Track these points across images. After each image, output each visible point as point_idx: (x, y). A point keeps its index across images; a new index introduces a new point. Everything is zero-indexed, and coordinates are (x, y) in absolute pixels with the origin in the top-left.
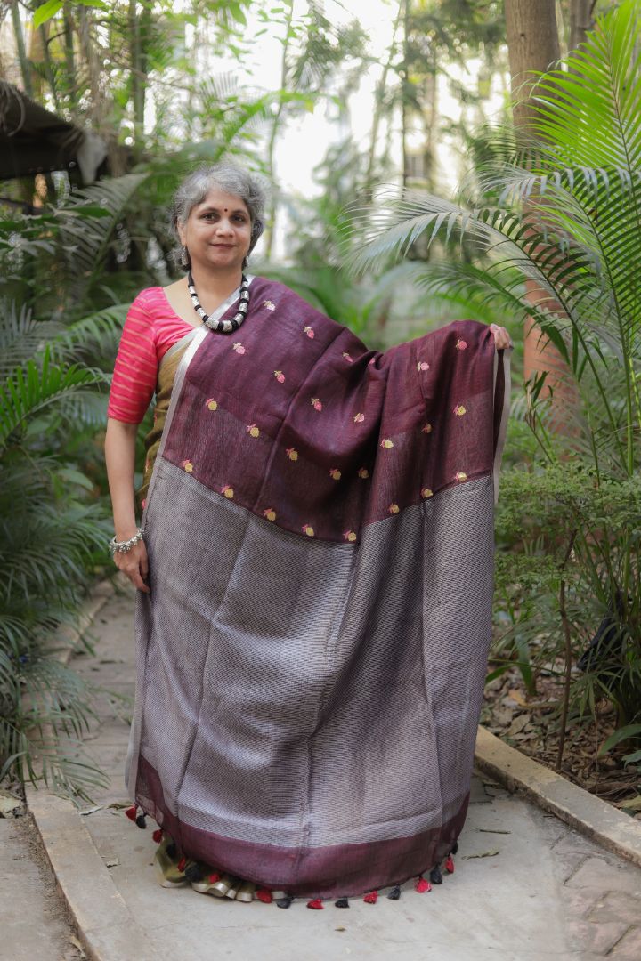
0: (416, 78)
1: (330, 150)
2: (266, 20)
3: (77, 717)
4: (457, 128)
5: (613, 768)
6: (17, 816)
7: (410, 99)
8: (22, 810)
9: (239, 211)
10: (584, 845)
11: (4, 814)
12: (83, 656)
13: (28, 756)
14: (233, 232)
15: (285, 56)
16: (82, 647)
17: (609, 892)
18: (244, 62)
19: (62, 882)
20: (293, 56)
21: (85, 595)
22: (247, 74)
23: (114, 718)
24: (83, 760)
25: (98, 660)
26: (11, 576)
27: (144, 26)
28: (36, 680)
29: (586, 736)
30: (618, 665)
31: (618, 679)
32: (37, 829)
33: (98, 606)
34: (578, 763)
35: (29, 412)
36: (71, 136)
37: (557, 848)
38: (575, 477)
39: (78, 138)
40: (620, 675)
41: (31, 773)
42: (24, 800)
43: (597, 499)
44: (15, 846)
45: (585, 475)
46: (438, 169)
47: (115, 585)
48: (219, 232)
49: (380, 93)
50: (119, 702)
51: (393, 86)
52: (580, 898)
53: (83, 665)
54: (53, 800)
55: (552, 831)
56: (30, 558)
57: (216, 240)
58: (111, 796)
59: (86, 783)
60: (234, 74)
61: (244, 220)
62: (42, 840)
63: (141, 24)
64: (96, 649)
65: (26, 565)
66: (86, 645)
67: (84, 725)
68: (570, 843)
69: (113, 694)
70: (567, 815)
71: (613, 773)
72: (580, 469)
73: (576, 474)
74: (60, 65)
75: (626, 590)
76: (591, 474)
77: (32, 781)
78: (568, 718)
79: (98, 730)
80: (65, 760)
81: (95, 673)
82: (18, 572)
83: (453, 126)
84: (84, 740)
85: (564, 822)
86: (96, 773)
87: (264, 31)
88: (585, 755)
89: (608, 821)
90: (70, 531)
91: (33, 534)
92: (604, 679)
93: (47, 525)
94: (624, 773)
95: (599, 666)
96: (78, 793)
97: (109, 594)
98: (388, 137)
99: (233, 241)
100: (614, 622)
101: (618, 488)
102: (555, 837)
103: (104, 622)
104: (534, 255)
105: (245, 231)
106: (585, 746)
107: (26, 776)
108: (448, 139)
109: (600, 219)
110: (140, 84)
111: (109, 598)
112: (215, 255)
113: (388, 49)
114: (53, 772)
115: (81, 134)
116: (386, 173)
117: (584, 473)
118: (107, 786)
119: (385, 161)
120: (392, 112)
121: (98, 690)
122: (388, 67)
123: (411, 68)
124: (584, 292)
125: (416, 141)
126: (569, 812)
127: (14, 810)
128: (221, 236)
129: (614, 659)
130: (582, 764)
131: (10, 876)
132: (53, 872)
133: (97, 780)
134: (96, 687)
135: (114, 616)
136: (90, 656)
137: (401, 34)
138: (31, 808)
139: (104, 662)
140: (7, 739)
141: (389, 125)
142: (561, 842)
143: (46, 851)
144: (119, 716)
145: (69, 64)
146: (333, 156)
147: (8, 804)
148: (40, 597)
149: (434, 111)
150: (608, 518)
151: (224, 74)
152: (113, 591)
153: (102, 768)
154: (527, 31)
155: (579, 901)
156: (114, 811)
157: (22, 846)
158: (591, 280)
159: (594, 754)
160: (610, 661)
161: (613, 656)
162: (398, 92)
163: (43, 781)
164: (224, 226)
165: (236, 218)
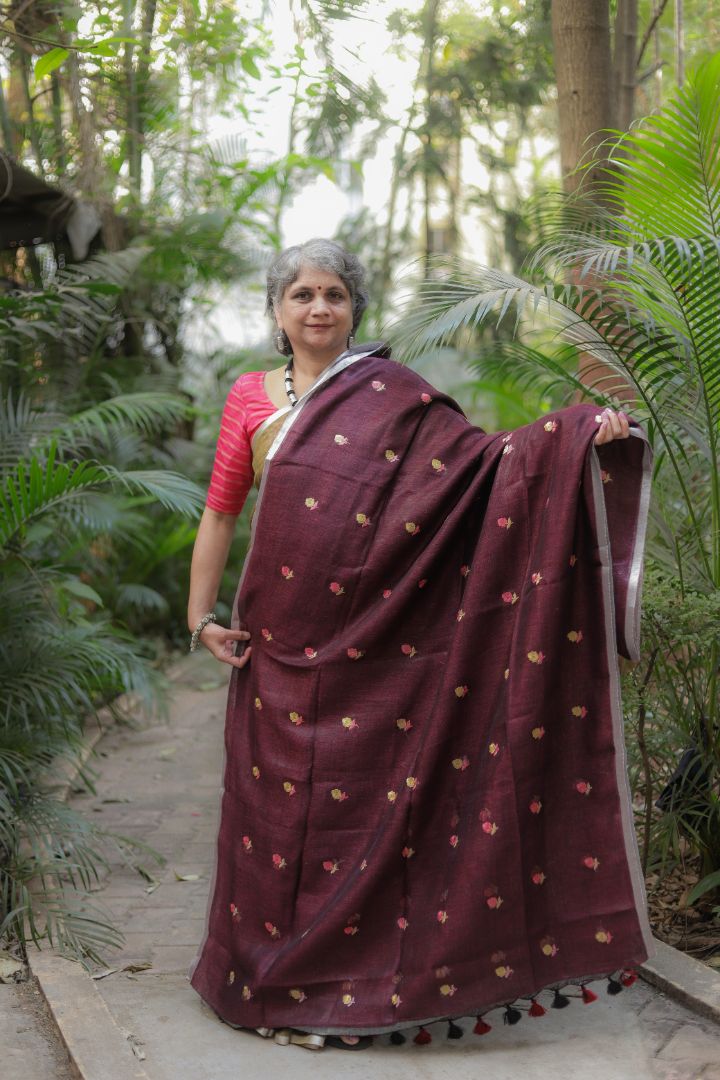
0: (438, 142)
1: (344, 223)
2: (279, 75)
3: (85, 866)
4: (487, 199)
5: (697, 920)
6: (18, 982)
7: (433, 165)
8: (24, 973)
9: (334, 288)
10: (676, 1011)
11: (4, 979)
12: (83, 795)
13: (30, 912)
14: (328, 311)
15: (292, 118)
16: (81, 784)
17: (708, 1065)
18: (254, 124)
19: (77, 1059)
20: (301, 118)
21: (82, 723)
22: (258, 137)
23: (123, 866)
24: (91, 914)
25: (99, 799)
26: (9, 703)
27: (141, 82)
28: (35, 823)
29: (663, 884)
30: (703, 803)
31: (705, 819)
32: (44, 997)
33: (97, 736)
34: (657, 915)
35: (30, 516)
36: (61, 204)
37: (646, 1013)
38: (656, 588)
39: (68, 207)
40: (708, 814)
41: (34, 931)
42: (26, 962)
43: (682, 613)
44: (18, 1017)
45: (667, 586)
46: (464, 244)
47: (114, 713)
48: (313, 312)
49: (400, 159)
50: (130, 847)
51: (414, 152)
52: (675, 1072)
53: (83, 805)
54: (60, 962)
55: (637, 995)
56: (31, 683)
57: (311, 321)
58: (126, 957)
59: (95, 941)
60: (243, 137)
61: (341, 297)
62: (50, 1010)
63: (138, 80)
64: (97, 786)
65: (25, 690)
66: (87, 782)
67: (92, 874)
68: (659, 1008)
69: (122, 839)
70: (654, 976)
71: (697, 925)
72: (660, 579)
73: (655, 585)
74: (47, 126)
75: (711, 719)
76: (673, 586)
77: (34, 939)
78: (649, 864)
79: (105, 880)
80: (69, 915)
81: (98, 815)
82: (17, 701)
83: (481, 196)
84: (91, 892)
85: (651, 984)
86: (105, 929)
87: (278, 88)
88: (664, 906)
89: (701, 982)
90: (76, 652)
91: (34, 655)
92: (689, 818)
93: (49, 645)
94: (709, 927)
95: (683, 804)
96: (88, 954)
97: (108, 723)
98: (409, 208)
99: (330, 321)
100: (698, 753)
101: (704, 601)
102: (642, 1001)
103: (104, 755)
104: (610, 337)
105: (343, 309)
106: (662, 895)
107: (28, 935)
108: (476, 211)
109: (687, 297)
110: (136, 147)
111: (109, 728)
112: (311, 337)
113: (407, 110)
114: (58, 930)
115: (72, 202)
116: (407, 248)
117: (665, 585)
118: (120, 944)
119: (405, 235)
120: (413, 181)
121: (106, 834)
122: (407, 130)
123: (434, 131)
124: (665, 379)
125: (439, 213)
126: (656, 972)
127: (15, 974)
128: (315, 316)
129: (699, 796)
130: (661, 916)
131: (16, 1051)
132: (65, 1046)
133: (108, 938)
134: (103, 830)
135: (115, 749)
136: (91, 794)
137: (422, 94)
138: (35, 972)
139: (107, 802)
140: (6, 891)
141: (410, 196)
142: (649, 1007)
143: (56, 1022)
144: (130, 864)
145: (57, 125)
146: (347, 230)
147: (8, 967)
148: (38, 727)
149: (458, 178)
150: (696, 635)
151: (232, 137)
152: (112, 720)
153: (115, 925)
154: (581, 88)
155: (675, 1075)
156: (130, 975)
157: (28, 1017)
158: (676, 365)
159: (674, 904)
160: (695, 798)
161: (698, 793)
162: (421, 157)
163: (47, 940)
164: (319, 305)
165: (332, 295)
